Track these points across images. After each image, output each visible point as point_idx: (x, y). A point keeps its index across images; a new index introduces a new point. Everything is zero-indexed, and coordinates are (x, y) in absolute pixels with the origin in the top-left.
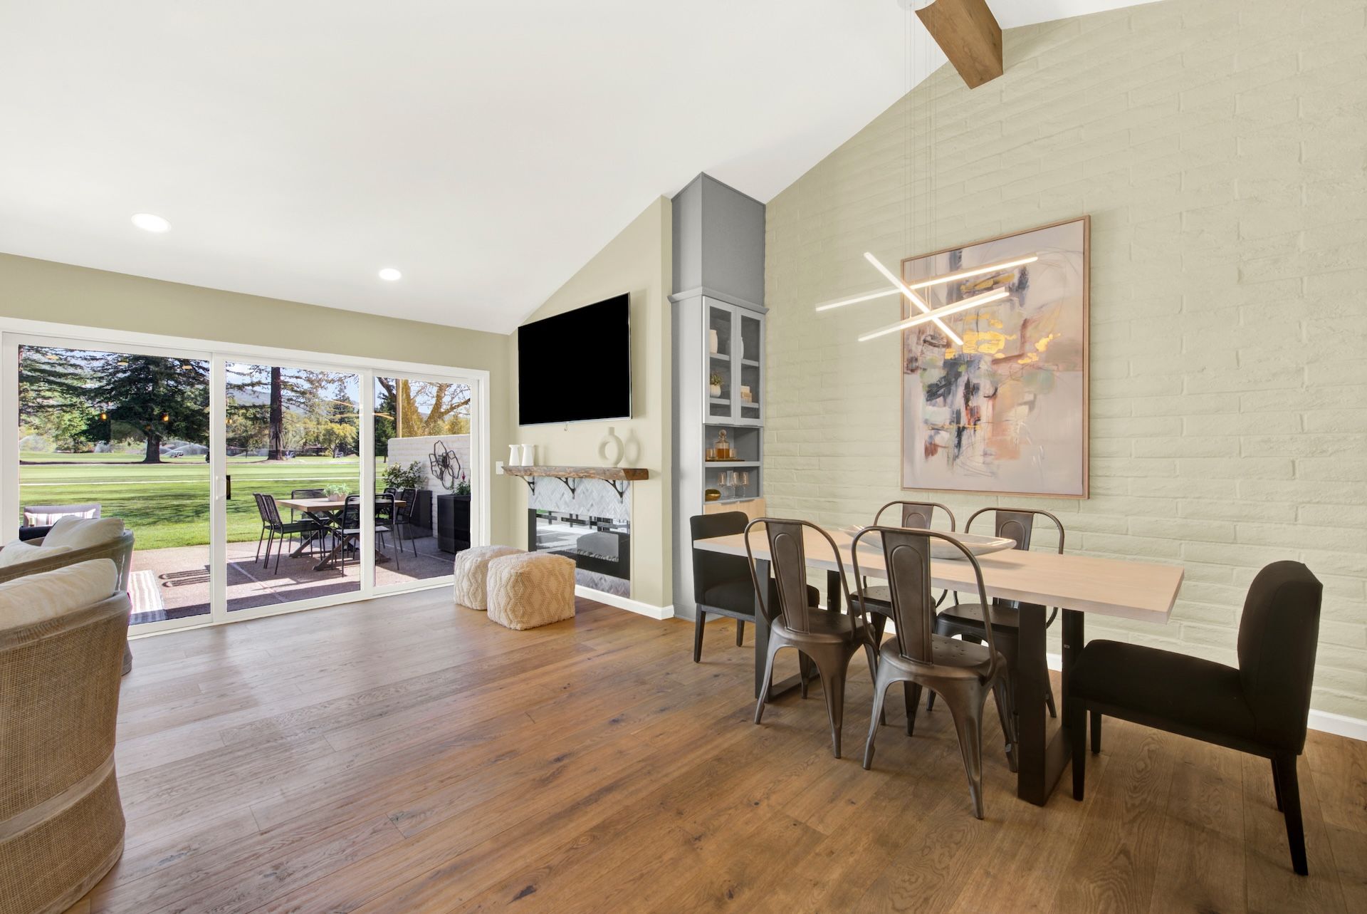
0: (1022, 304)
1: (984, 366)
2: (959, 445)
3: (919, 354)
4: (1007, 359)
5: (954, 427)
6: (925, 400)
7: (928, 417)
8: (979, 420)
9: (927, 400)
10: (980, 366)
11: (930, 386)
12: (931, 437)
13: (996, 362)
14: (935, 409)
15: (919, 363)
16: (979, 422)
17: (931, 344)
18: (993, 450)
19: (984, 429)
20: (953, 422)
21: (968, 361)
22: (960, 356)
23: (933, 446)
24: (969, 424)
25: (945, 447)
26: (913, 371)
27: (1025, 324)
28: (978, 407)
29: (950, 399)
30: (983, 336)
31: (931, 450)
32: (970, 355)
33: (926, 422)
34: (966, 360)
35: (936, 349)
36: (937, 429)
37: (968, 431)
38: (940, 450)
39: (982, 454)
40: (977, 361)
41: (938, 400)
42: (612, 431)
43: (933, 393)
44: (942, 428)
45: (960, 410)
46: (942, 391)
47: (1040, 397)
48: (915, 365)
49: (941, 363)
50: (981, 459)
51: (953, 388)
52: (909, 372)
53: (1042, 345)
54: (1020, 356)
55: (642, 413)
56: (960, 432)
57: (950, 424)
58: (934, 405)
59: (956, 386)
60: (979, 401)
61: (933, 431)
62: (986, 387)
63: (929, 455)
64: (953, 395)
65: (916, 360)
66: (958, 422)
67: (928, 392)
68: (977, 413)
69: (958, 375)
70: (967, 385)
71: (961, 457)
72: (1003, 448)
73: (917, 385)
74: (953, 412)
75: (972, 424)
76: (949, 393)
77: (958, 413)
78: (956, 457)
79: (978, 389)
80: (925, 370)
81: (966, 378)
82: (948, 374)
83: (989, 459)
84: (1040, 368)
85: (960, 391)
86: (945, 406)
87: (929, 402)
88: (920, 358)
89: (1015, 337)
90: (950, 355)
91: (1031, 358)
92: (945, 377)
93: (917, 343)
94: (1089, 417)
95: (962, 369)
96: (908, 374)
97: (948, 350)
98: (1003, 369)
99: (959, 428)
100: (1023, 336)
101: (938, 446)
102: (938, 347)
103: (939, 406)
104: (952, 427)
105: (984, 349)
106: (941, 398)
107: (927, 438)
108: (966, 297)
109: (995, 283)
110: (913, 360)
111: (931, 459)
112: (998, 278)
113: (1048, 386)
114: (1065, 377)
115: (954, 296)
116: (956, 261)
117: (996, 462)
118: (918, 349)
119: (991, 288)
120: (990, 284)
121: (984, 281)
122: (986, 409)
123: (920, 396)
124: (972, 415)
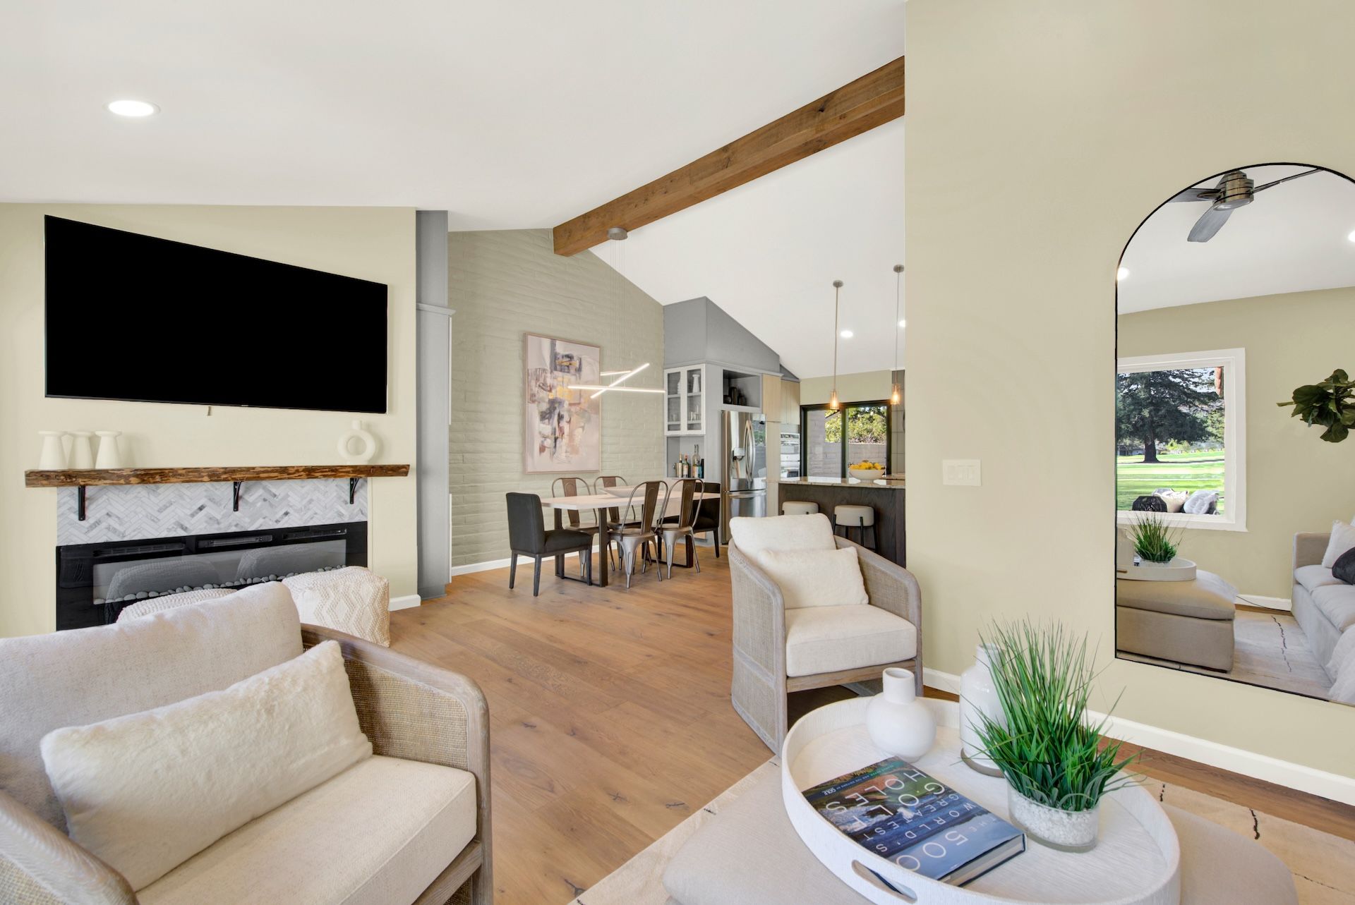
0: (580, 378)
1: (566, 405)
3: (536, 392)
5: (553, 437)
7: (541, 430)
9: (540, 420)
11: (542, 412)
12: (542, 442)
14: (544, 426)
15: (536, 398)
17: (542, 388)
26: (533, 402)
30: (565, 390)
31: (542, 449)
33: (540, 433)
35: (545, 392)
38: (546, 449)
41: (546, 421)
43: (544, 416)
46: (548, 416)
47: (586, 425)
48: (534, 398)
49: (547, 400)
50: (564, 454)
52: (531, 402)
54: (579, 404)
56: (556, 439)
58: (543, 424)
60: (564, 424)
61: (543, 438)
62: (566, 418)
63: (541, 452)
65: (535, 396)
66: (555, 434)
67: (541, 415)
70: (559, 415)
72: (573, 450)
73: (534, 411)
77: (555, 429)
80: (539, 402)
83: (568, 454)
84: (586, 411)
85: (556, 418)
87: (541, 422)
88: (537, 396)
90: (552, 396)
91: (582, 406)
92: (549, 408)
93: (536, 386)
97: (550, 394)
98: (573, 409)
101: (546, 447)
102: (546, 390)
103: (546, 424)
107: (540, 442)
108: (558, 367)
109: (570, 364)
110: (533, 395)
111: (542, 454)
112: (571, 362)
113: (589, 420)
114: (594, 416)
115: (553, 365)
116: (553, 345)
117: (571, 456)
118: (536, 390)
119: (568, 366)
120: (568, 364)
121: (566, 361)
123: (537, 418)
124: (561, 431)
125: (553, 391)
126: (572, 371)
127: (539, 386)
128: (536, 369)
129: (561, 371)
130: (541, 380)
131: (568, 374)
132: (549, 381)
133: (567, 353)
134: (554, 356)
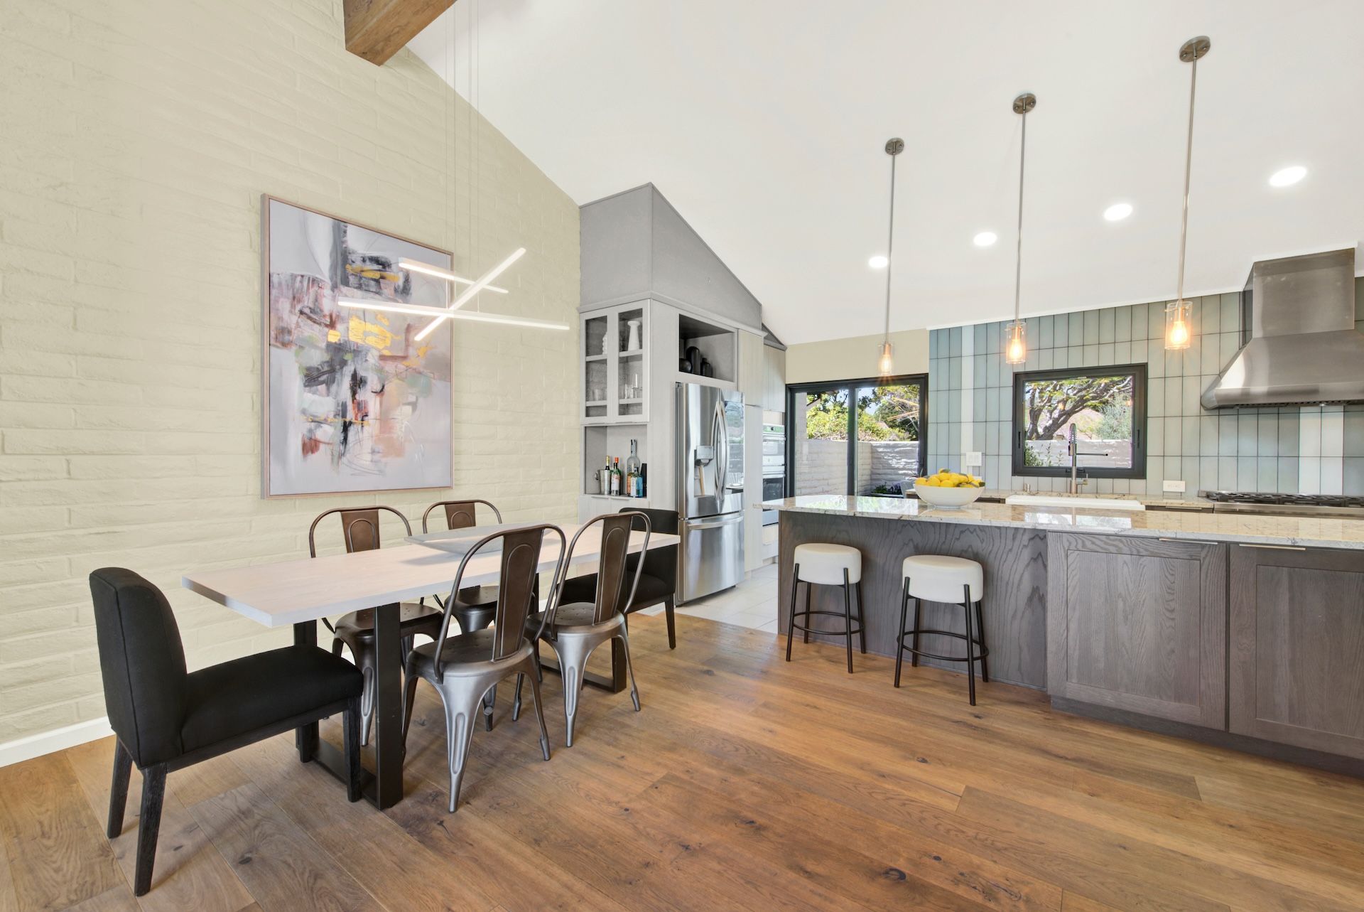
1: (372, 359)
2: (345, 439)
3: (293, 326)
4: (393, 358)
5: (340, 421)
6: (303, 385)
7: (306, 406)
8: (367, 416)
9: (305, 386)
10: (367, 358)
11: (308, 369)
12: (310, 431)
13: (382, 358)
14: (316, 397)
15: (294, 337)
16: (366, 418)
17: (309, 318)
18: (380, 447)
19: (372, 425)
20: (339, 415)
21: (354, 350)
22: (346, 342)
23: (313, 444)
24: (356, 419)
25: (328, 444)
26: (285, 345)
27: (408, 329)
28: (366, 402)
29: (334, 388)
30: (373, 328)
31: (310, 446)
32: (357, 344)
33: (304, 412)
34: (352, 348)
35: (316, 326)
36: (319, 423)
37: (355, 426)
38: (322, 447)
39: (370, 451)
40: (364, 353)
41: (319, 387)
43: (312, 378)
44: (325, 421)
45: (346, 403)
46: (324, 378)
47: (420, 400)
48: (287, 338)
49: (323, 345)
50: (368, 457)
51: (338, 376)
52: (279, 345)
54: (404, 358)
56: (346, 427)
57: (335, 416)
58: (314, 393)
59: (342, 374)
60: (365, 395)
61: (313, 423)
62: (373, 382)
63: (307, 452)
64: (338, 385)
65: (289, 332)
66: (344, 416)
67: (306, 376)
68: (365, 407)
69: (344, 363)
70: (354, 376)
71: (348, 455)
72: (389, 446)
73: (289, 366)
74: (338, 404)
75: (360, 419)
76: (334, 382)
77: (344, 406)
78: (342, 455)
79: (365, 382)
80: (301, 347)
81: (353, 369)
82: (332, 360)
83: (377, 457)
84: (420, 373)
85: (347, 382)
86: (328, 395)
87: (307, 388)
88: (294, 332)
89: (401, 337)
90: (334, 337)
91: (413, 362)
92: (328, 362)
93: (291, 312)
94: (451, 422)
95: (348, 357)
96: (277, 347)
97: (331, 332)
98: (390, 367)
99: (345, 423)
100: (407, 340)
101: (319, 442)
102: (319, 324)
103: (321, 395)
104: (336, 420)
105: (371, 341)
106: (324, 385)
107: (305, 432)
108: (352, 279)
109: (382, 277)
110: (284, 331)
111: (311, 457)
112: (385, 274)
113: (427, 391)
114: (439, 385)
115: (339, 273)
116: (339, 234)
117: (384, 460)
118: (291, 320)
119: (377, 281)
120: (377, 275)
121: (371, 270)
122: (373, 405)
123: (295, 381)
124: (359, 410)
125: (339, 326)
126: (388, 290)
127: (302, 312)
128: (293, 277)
129: (360, 287)
130: (308, 302)
131: (377, 296)
132: (327, 306)
133: (375, 254)
134: (342, 257)
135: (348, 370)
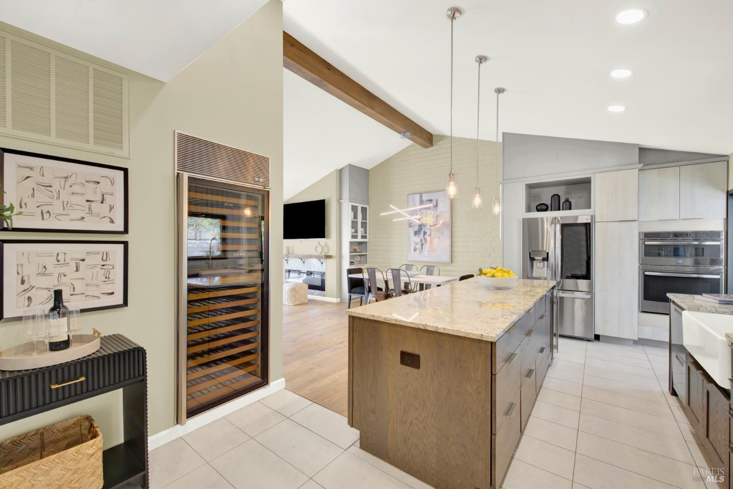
0: (436, 211)
1: (428, 227)
2: (422, 248)
4: (433, 225)
7: (414, 240)
8: (427, 242)
11: (415, 231)
13: (431, 226)
18: (430, 250)
19: (428, 244)
21: (424, 225)
22: (422, 223)
24: (424, 243)
25: (419, 249)
27: (437, 216)
30: (429, 218)
31: (415, 250)
32: (425, 223)
33: (414, 242)
36: (417, 244)
37: (424, 245)
38: (417, 250)
40: (426, 225)
42: (319, 243)
43: (416, 233)
46: (418, 233)
47: (441, 236)
49: (418, 225)
50: (427, 252)
53: (441, 222)
54: (436, 225)
55: (329, 237)
56: (422, 245)
60: (427, 236)
62: (428, 233)
66: (422, 242)
68: (426, 240)
69: (422, 229)
70: (424, 232)
71: (423, 252)
72: (432, 249)
73: (412, 231)
76: (420, 234)
77: (422, 240)
78: (421, 252)
80: (414, 226)
83: (429, 253)
84: (440, 228)
85: (422, 233)
86: (419, 237)
87: (415, 236)
88: (412, 223)
89: (435, 219)
90: (420, 223)
91: (439, 226)
92: (418, 229)
94: (452, 242)
95: (423, 227)
96: (410, 227)
98: (432, 228)
100: (437, 220)
103: (417, 237)
104: (420, 243)
105: (428, 222)
106: (418, 235)
107: (414, 246)
111: (415, 252)
112: (431, 203)
113: (442, 233)
116: (421, 197)
121: (428, 203)
122: (428, 239)
123: (413, 234)
125: (421, 220)
126: (432, 207)
128: (412, 211)
129: (425, 209)
131: (429, 210)
133: (428, 199)
134: (421, 202)
135: (423, 230)
